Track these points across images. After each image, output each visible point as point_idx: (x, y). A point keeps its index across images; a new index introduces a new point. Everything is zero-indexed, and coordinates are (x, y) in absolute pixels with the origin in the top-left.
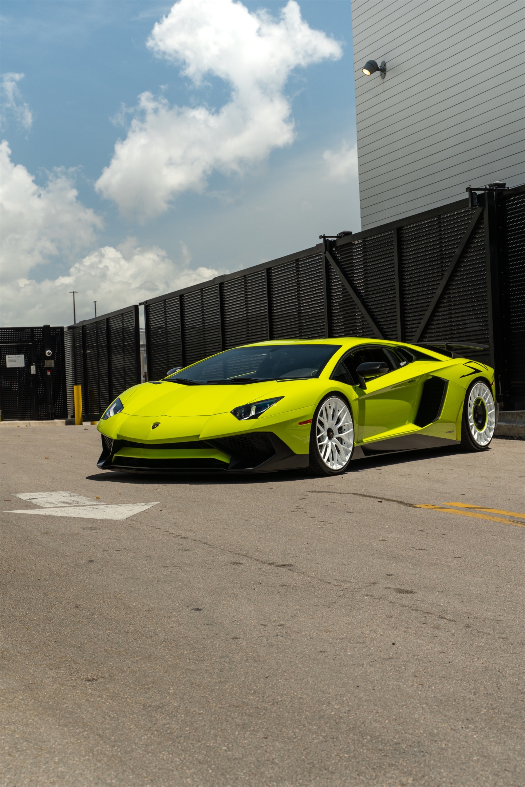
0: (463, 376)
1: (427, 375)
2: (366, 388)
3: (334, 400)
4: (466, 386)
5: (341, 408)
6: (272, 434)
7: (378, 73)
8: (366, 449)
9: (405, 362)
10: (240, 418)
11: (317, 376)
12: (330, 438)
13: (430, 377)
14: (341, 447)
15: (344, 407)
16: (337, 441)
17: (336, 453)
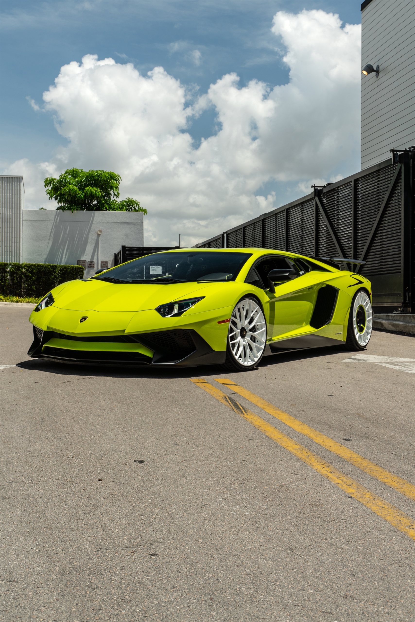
0: (350, 286)
2: (275, 292)
3: (247, 301)
4: (352, 295)
5: (254, 309)
6: (193, 332)
7: (374, 74)
8: (273, 347)
9: (303, 272)
10: (164, 315)
11: (233, 279)
12: (243, 336)
13: (325, 286)
14: (253, 345)
15: (257, 308)
16: (249, 339)
17: (248, 351)
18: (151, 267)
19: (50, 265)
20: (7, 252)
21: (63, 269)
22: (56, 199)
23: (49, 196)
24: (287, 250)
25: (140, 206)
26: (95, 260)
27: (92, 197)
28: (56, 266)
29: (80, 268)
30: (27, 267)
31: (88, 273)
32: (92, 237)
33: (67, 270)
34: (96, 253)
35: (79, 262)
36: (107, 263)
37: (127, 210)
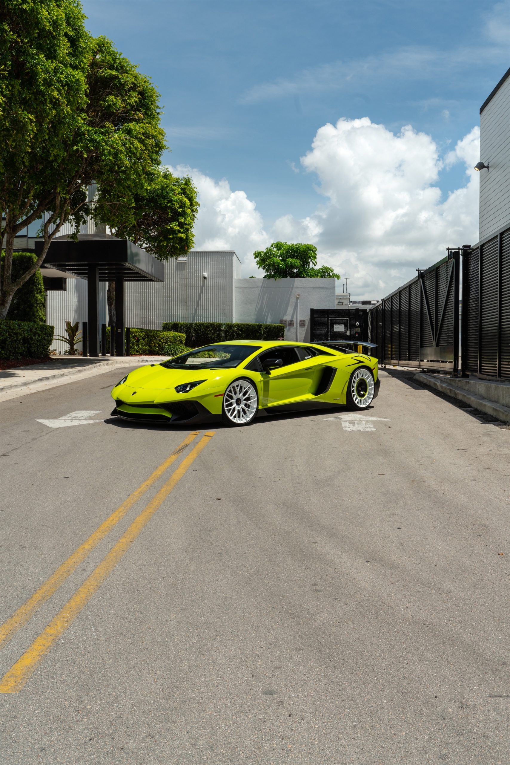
0: (349, 365)
1: (320, 365)
2: (270, 374)
4: (351, 371)
5: (247, 386)
6: (197, 402)
7: (485, 169)
8: (269, 410)
9: (309, 357)
10: (179, 392)
11: (236, 366)
12: (238, 404)
13: (325, 366)
14: (247, 409)
15: (250, 386)
16: (243, 406)
17: (242, 413)
18: (334, 325)
19: (256, 325)
20: (222, 314)
21: (267, 328)
22: (264, 268)
23: (258, 266)
24: (297, 341)
25: (334, 272)
26: (294, 320)
27: (292, 266)
28: (261, 325)
29: (281, 327)
30: (238, 326)
31: (289, 330)
32: (293, 300)
33: (270, 328)
34: (295, 314)
35: (281, 321)
36: (304, 321)
37: (322, 277)
